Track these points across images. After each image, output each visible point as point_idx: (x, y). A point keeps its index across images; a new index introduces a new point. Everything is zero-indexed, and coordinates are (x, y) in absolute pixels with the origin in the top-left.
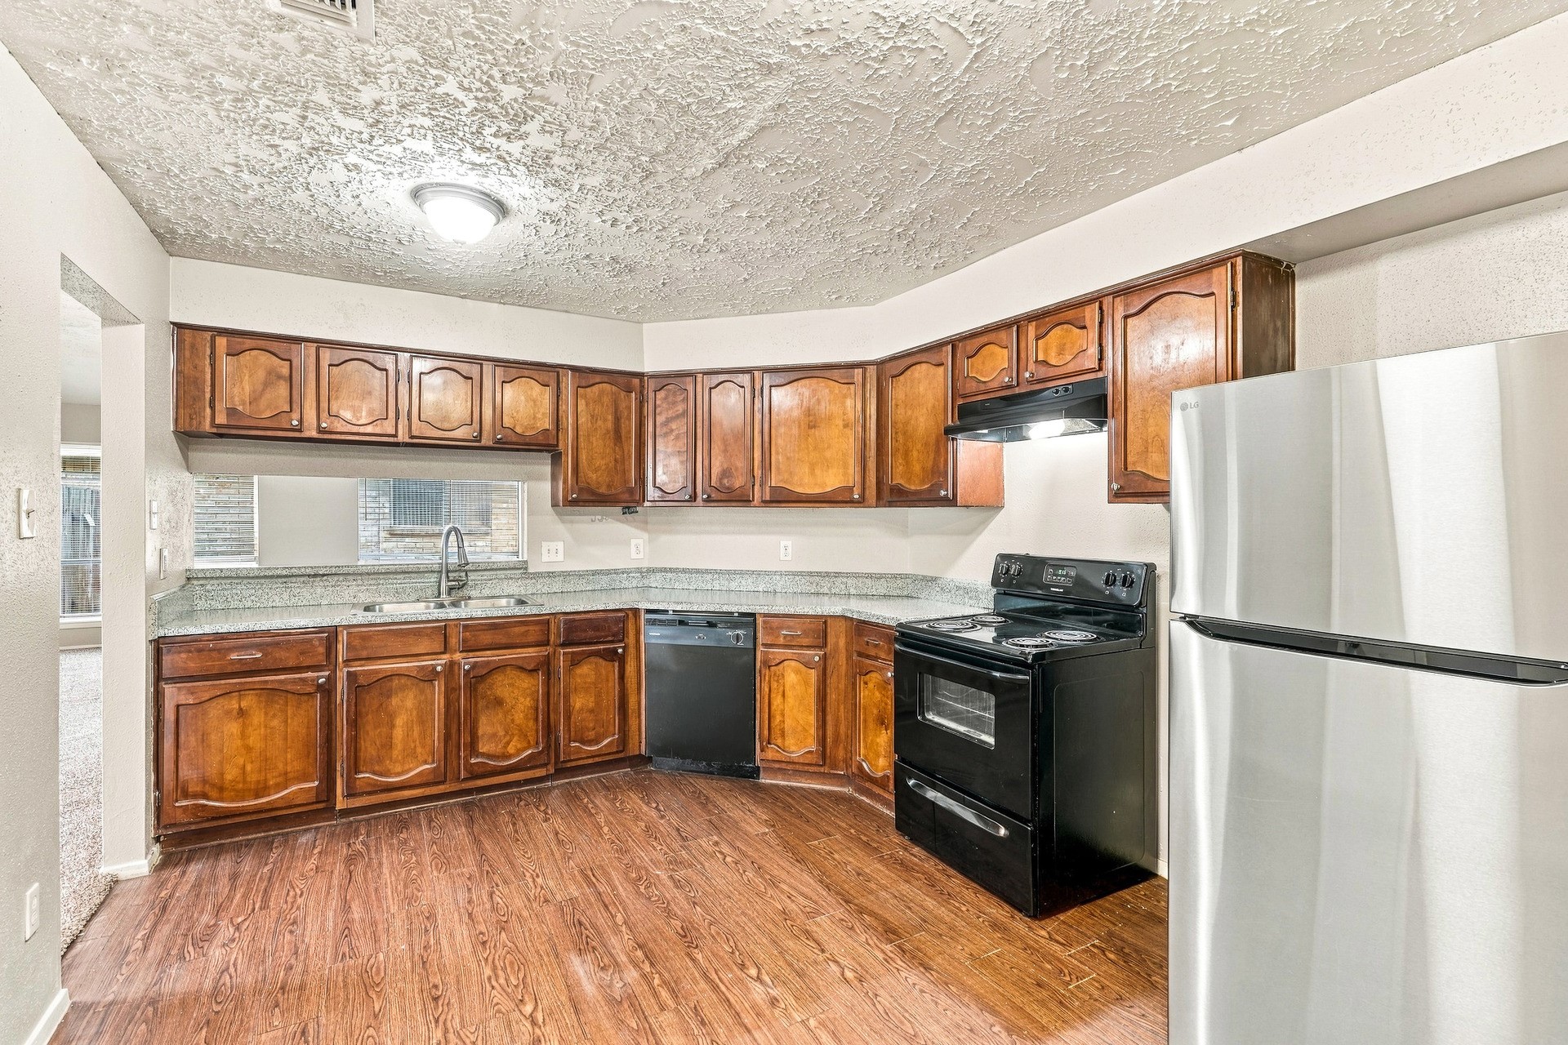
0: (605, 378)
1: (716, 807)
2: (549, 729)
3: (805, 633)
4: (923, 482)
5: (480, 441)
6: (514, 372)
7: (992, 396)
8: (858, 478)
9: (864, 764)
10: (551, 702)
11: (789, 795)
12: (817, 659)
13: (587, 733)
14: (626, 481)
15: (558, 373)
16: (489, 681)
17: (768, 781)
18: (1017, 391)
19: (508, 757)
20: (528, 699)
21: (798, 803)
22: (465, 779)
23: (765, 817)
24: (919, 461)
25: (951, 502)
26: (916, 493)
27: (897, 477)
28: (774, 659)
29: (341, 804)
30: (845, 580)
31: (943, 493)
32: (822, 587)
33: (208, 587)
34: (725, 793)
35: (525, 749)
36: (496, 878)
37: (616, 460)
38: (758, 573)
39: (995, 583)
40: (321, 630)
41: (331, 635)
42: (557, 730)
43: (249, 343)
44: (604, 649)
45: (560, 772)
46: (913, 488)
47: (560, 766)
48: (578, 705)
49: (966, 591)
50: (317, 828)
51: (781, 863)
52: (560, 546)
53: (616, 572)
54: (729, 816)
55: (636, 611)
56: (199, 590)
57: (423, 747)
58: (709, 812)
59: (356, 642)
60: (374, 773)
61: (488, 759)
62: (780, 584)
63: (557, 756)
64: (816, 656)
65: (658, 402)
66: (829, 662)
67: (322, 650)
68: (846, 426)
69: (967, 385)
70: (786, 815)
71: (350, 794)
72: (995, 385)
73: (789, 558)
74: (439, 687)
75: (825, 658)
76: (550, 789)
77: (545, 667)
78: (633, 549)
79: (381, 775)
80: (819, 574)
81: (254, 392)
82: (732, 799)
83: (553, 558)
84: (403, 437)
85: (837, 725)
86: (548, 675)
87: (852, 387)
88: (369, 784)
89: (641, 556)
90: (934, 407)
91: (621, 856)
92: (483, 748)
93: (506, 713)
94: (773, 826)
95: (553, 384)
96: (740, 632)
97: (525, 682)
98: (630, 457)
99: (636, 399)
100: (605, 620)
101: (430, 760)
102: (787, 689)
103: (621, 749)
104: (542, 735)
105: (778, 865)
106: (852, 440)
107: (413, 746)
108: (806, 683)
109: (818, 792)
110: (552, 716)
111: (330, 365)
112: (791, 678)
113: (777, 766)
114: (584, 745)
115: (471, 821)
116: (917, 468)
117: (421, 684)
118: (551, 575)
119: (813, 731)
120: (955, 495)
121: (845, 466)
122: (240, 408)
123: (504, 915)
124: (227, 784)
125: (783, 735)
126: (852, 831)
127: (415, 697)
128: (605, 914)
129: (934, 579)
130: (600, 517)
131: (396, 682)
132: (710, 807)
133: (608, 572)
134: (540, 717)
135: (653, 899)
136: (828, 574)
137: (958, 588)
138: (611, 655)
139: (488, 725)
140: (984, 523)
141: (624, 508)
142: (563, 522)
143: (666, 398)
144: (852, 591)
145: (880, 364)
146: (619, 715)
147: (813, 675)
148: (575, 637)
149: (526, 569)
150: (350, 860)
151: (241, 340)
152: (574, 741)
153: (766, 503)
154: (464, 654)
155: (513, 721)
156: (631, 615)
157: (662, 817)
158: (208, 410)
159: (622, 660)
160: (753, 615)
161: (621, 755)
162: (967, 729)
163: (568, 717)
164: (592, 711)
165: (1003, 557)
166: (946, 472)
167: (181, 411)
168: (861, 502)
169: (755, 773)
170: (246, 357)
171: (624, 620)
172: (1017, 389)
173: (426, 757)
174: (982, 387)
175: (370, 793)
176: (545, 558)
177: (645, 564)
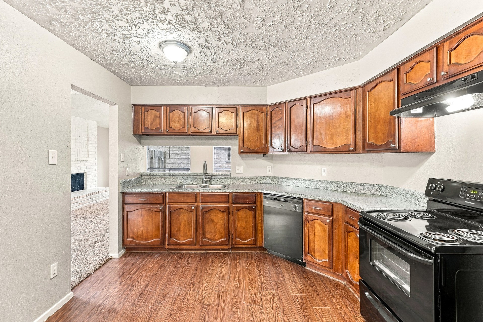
0: (253, 108)
1: (283, 277)
2: (229, 233)
3: (324, 209)
4: (383, 141)
5: (212, 133)
6: (222, 109)
7: (421, 91)
8: (352, 140)
9: (348, 274)
10: (230, 223)
11: (315, 278)
12: (328, 221)
13: (242, 236)
14: (261, 145)
15: (237, 108)
16: (209, 213)
17: (309, 269)
18: (437, 85)
19: (216, 240)
20: (222, 221)
21: (318, 283)
22: (201, 246)
23: (300, 287)
24: (382, 130)
25: (398, 150)
26: (379, 146)
27: (371, 140)
28: (310, 218)
29: (167, 246)
30: (350, 185)
31: (392, 146)
32: (340, 188)
33: (145, 178)
34: (289, 270)
35: (220, 238)
36: (192, 287)
37: (257, 137)
38: (312, 181)
39: (427, 193)
40: (162, 193)
41: (164, 195)
42: (232, 233)
43: (150, 108)
44: (248, 206)
45: (233, 248)
46: (378, 144)
47: (233, 246)
48: (239, 225)
49: (412, 196)
50: (161, 253)
51: (296, 315)
52: (242, 167)
53: (261, 178)
54: (285, 282)
55: (261, 193)
56: (143, 179)
57: (189, 233)
58: (278, 278)
59: (171, 197)
60: (176, 239)
61: (209, 240)
62: (321, 185)
63: (232, 243)
64: (328, 219)
65: (272, 115)
66: (334, 223)
67: (161, 199)
68: (347, 117)
69: (405, 88)
70: (310, 288)
71: (169, 244)
72: (421, 85)
73: (326, 175)
74: (193, 214)
75: (332, 221)
76: (229, 253)
77: (228, 210)
78: (268, 169)
79: (177, 240)
80: (338, 182)
81: (151, 122)
82: (291, 274)
83: (240, 172)
84: (190, 133)
85: (338, 252)
86: (229, 213)
87: (350, 99)
88: (174, 242)
89: (271, 172)
90: (389, 102)
91: (235, 290)
92: (208, 236)
93: (215, 225)
94: (302, 293)
95: (235, 112)
96: (297, 205)
97: (220, 215)
98: (262, 136)
99: (265, 115)
100: (249, 196)
101: (191, 237)
102: (316, 231)
103: (255, 243)
104: (227, 234)
105: (294, 315)
106: (350, 123)
107: (186, 232)
108: (325, 231)
109: (330, 280)
110: (230, 228)
111: (170, 112)
112: (317, 228)
113: (312, 264)
114: (241, 240)
115: (200, 261)
116: (380, 134)
117: (189, 212)
118: (239, 178)
119: (327, 252)
120: (399, 147)
121: (347, 135)
122: (148, 127)
123: (184, 304)
124: (139, 236)
125: (314, 252)
126: (338, 307)
127: (187, 216)
128: (215, 317)
129: (396, 188)
130: (256, 158)
131: (181, 210)
132: (280, 276)
133: (258, 178)
134: (226, 228)
135: (235, 316)
136: (342, 183)
137: (407, 194)
138: (250, 209)
139: (209, 228)
140: (422, 162)
141: (264, 155)
142: (243, 160)
143: (275, 113)
144: (354, 191)
145: (363, 86)
146: (254, 231)
147: (327, 227)
148: (237, 200)
149: (230, 175)
150: (161, 266)
151: (148, 107)
152: (238, 238)
153: (312, 152)
154: (202, 204)
155: (217, 228)
156: (258, 195)
157: (260, 276)
158: (140, 128)
159: (255, 211)
160: (302, 199)
161: (254, 246)
162: (396, 277)
163: (236, 229)
164: (244, 228)
165: (431, 181)
166: (394, 135)
167: (135, 129)
168: (355, 151)
169: (304, 264)
170: (149, 112)
171: (256, 196)
172: (436, 84)
173: (190, 236)
174: (414, 87)
175: (174, 245)
176: (237, 172)
177: (272, 175)
